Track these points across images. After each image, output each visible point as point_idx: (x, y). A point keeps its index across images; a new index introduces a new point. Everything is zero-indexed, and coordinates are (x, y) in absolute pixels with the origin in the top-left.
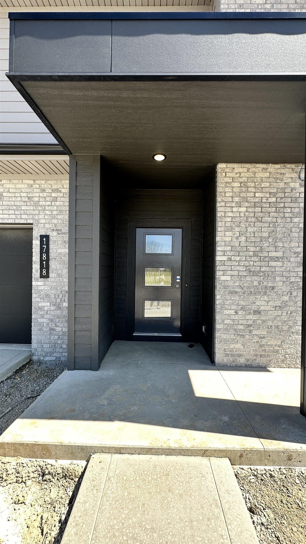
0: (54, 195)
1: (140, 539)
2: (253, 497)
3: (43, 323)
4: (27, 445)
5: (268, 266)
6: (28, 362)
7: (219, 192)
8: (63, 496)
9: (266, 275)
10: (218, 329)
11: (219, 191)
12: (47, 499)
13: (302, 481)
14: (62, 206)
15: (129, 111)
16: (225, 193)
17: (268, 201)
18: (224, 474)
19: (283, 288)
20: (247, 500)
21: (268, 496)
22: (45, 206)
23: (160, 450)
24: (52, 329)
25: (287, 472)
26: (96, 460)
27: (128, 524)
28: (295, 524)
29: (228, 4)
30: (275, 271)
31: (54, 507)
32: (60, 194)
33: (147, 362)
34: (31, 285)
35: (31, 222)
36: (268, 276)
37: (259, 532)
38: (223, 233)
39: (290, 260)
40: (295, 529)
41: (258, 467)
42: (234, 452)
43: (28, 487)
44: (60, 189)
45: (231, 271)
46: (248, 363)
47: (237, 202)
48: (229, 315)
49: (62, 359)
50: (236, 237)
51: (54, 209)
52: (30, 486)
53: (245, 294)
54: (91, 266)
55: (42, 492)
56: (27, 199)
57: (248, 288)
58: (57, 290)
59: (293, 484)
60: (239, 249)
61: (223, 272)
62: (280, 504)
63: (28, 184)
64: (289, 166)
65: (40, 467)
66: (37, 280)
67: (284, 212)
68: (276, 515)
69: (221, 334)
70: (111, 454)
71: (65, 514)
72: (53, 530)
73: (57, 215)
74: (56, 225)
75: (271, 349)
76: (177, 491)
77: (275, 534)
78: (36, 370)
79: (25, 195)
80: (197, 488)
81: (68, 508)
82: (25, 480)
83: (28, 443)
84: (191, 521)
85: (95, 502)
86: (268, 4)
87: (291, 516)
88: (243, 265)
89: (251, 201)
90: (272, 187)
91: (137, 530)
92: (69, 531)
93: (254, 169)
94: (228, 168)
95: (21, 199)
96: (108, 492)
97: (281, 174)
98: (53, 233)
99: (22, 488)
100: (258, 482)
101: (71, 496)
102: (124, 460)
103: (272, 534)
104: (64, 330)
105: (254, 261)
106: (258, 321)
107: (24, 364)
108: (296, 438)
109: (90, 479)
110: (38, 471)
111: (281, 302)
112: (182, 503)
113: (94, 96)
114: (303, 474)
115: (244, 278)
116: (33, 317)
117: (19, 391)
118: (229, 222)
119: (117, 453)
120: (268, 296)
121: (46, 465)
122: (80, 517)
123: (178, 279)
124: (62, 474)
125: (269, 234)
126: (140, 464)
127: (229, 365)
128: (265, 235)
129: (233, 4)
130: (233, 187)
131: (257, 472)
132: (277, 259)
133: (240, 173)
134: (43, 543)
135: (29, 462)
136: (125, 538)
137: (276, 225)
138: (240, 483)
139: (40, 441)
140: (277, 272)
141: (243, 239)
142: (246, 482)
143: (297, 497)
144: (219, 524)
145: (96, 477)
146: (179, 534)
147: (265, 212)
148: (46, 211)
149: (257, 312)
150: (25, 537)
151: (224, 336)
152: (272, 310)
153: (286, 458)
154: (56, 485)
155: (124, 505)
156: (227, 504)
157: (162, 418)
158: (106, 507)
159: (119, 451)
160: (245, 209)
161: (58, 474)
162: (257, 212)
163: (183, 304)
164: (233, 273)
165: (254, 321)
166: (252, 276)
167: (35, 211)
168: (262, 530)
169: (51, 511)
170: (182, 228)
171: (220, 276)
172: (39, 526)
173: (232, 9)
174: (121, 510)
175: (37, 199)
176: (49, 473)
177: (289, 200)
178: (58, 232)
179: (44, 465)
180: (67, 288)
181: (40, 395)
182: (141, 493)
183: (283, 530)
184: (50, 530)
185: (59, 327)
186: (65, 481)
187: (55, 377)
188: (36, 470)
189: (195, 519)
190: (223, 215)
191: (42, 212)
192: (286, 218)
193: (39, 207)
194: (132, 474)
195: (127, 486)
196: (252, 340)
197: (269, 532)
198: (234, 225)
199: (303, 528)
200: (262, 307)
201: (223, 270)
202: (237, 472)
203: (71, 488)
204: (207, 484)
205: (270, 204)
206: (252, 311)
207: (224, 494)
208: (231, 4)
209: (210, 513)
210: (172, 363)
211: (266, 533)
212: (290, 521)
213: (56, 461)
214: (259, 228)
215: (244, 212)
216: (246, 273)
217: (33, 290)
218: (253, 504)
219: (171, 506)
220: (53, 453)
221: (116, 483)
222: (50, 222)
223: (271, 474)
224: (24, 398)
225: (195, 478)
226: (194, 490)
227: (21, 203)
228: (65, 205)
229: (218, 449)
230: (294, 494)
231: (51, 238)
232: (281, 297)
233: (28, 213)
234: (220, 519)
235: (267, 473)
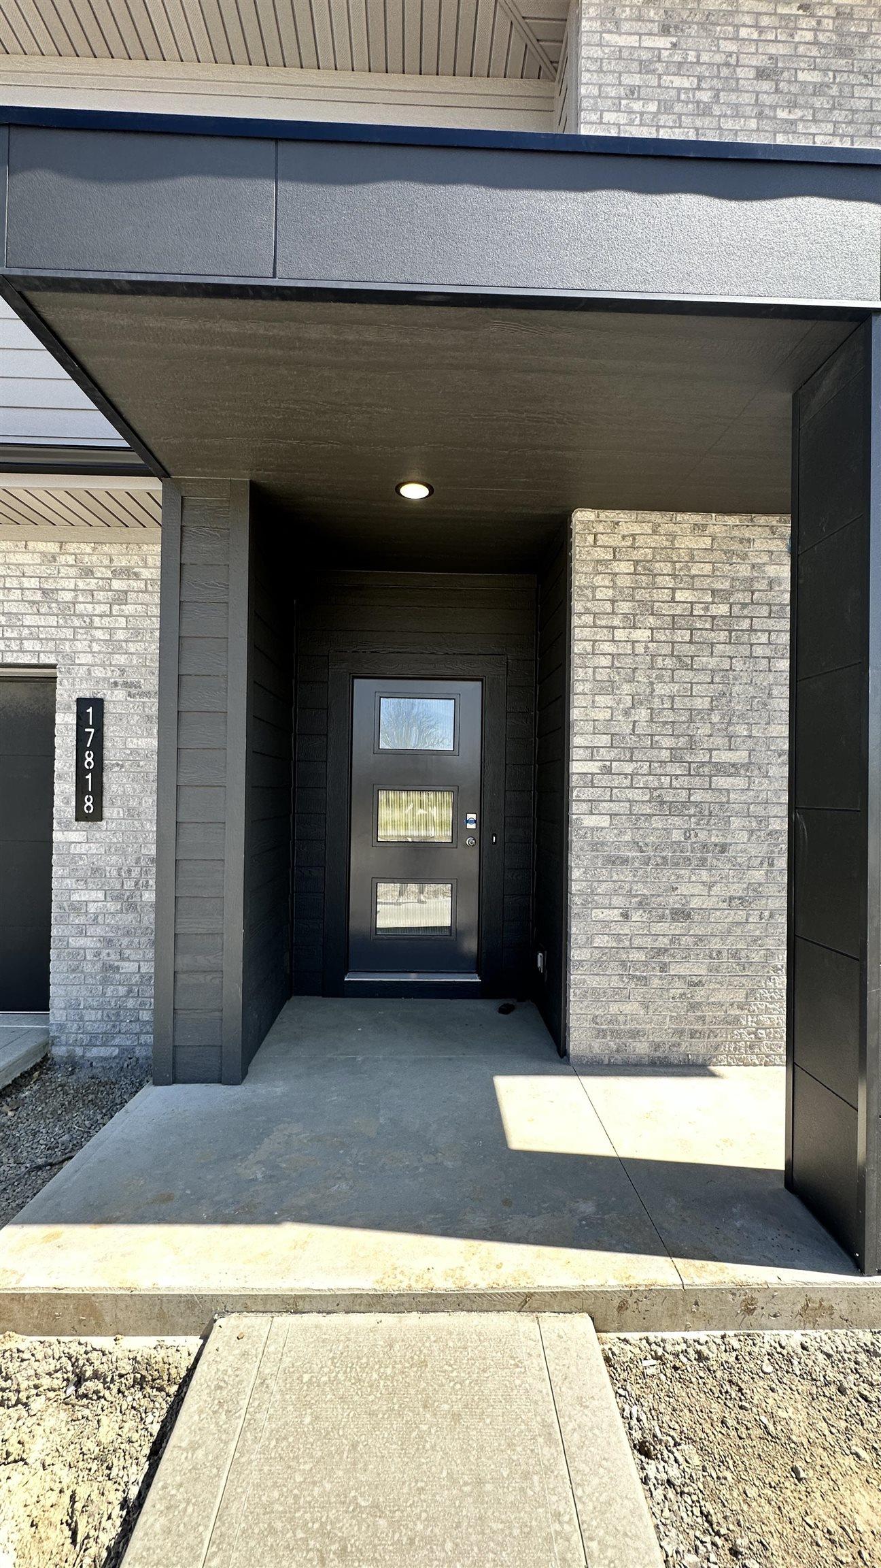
0: (116, 585)
1: (340, 1534)
2: (649, 1414)
3: (84, 949)
4: (34, 1297)
5: (710, 788)
6: (37, 1064)
7: (579, 587)
8: (135, 1437)
9: (705, 814)
10: (578, 961)
11: (577, 584)
12: (90, 1445)
13: (777, 1367)
14: (142, 616)
15: (326, 374)
16: (594, 588)
17: (709, 614)
18: (575, 1355)
19: (750, 850)
20: (634, 1422)
21: (689, 1410)
22: (91, 616)
23: (404, 1299)
24: (108, 968)
25: (742, 1344)
26: (228, 1334)
27: (309, 1499)
28: (755, 1479)
29: (600, 86)
30: (727, 803)
31: (109, 1468)
32: (135, 584)
33: (381, 1057)
34: (50, 842)
35: (52, 661)
36: (710, 815)
37: (658, 1504)
38: (589, 697)
39: (767, 773)
40: (753, 1492)
41: (667, 1335)
42: (603, 1296)
43: (35, 1418)
44: (136, 570)
45: (611, 801)
46: (658, 1054)
47: (625, 614)
48: (606, 923)
49: (139, 1052)
50: (624, 710)
51: (117, 625)
52: (39, 1413)
53: (648, 865)
54: (222, 789)
55: (76, 1427)
56: (38, 596)
57: (656, 849)
58: (124, 854)
59: (754, 1376)
60: (631, 741)
61: (589, 803)
62: (718, 1429)
63: (43, 554)
64: (762, 519)
65: (70, 1359)
66: (67, 827)
67: (752, 642)
68: (708, 1458)
69: (584, 977)
70: (270, 1315)
71: (138, 1483)
72: (104, 1529)
73: (126, 641)
74: (123, 671)
75: (719, 1013)
76: (446, 1407)
77: (700, 1507)
78: (62, 1086)
79: (34, 583)
80: (500, 1397)
81: (146, 1466)
82: (27, 1398)
83: (35, 1292)
84: (480, 1482)
85: (222, 1445)
86: (705, 89)
87: (745, 1459)
88: (642, 786)
89: (664, 611)
90: (717, 576)
91: (334, 1511)
92: (148, 1525)
93: (671, 527)
94: (601, 521)
95: (22, 594)
96: (258, 1416)
97: (741, 541)
98: (116, 692)
99: (18, 1420)
100: (665, 1375)
101: (155, 1434)
102: (306, 1330)
103: (694, 1509)
104: (145, 968)
105: (671, 776)
106: (684, 939)
107: (26, 1070)
108: (766, 1254)
109: (209, 1383)
110: (64, 1370)
111: (745, 886)
112: (456, 1437)
113: (229, 333)
114: (783, 1348)
115: (645, 821)
116: (54, 932)
117: (11, 1149)
118: (605, 668)
119: (287, 1312)
120: (710, 870)
121: (86, 1353)
122: (181, 1485)
123: (471, 822)
124: (132, 1375)
125: (712, 701)
126: (349, 1340)
127: (606, 1062)
128: (702, 703)
129: (614, 85)
130: (616, 574)
131: (664, 1348)
132: (732, 770)
133: (633, 536)
134: (76, 1565)
135: (40, 1348)
136: (300, 1535)
137: (731, 677)
138: (618, 1378)
139: (71, 1286)
140: (734, 805)
141: (643, 715)
142: (632, 1376)
143: (763, 1409)
144: (551, 1486)
145: (226, 1379)
146: (444, 1516)
147: (700, 643)
148: (94, 632)
149: (681, 914)
150: (26, 1552)
151: (593, 982)
152: (720, 909)
153: (741, 1307)
154: (114, 1408)
155: (302, 1450)
156: (575, 1434)
157: (414, 1213)
158: (253, 1457)
159: (294, 1304)
160: (648, 633)
161: (121, 1376)
162: (679, 642)
163: (485, 892)
164: (615, 807)
165: (674, 939)
166: (666, 815)
167: (63, 630)
168: (668, 1497)
169: (99, 1479)
170: (481, 680)
171: (582, 816)
172: (64, 1521)
173: (611, 97)
174: (291, 1464)
175: (68, 596)
176: (96, 1376)
177: (764, 611)
178: (129, 690)
179: (82, 1352)
180: (152, 850)
181: (71, 1158)
182: (349, 1415)
183: (721, 1496)
184: (95, 1530)
185: (130, 961)
186: (139, 1395)
187: (117, 1104)
188: (58, 1367)
189: (489, 1477)
190: (589, 649)
191: (82, 634)
192: (757, 660)
193: (75, 619)
194: (326, 1366)
195: (312, 1398)
196: (668, 990)
197: (685, 1502)
198: (617, 677)
199: (775, 1488)
200: (696, 900)
201: (589, 801)
202: (610, 1349)
203: (157, 1414)
204: (527, 1385)
205: (715, 622)
206: (667, 911)
207: (570, 1408)
208: (609, 85)
209: (530, 1460)
210: (450, 1059)
211: (679, 1507)
212: (741, 1473)
213: (115, 1340)
214: (685, 685)
215: (645, 642)
216: (650, 808)
217: (54, 857)
218: (647, 1431)
219: (428, 1446)
220: (107, 1319)
221: (283, 1393)
222: (108, 663)
223: (699, 1353)
224: (26, 1167)
225: (495, 1369)
226: (491, 1401)
227: (21, 606)
228: (149, 613)
229: (560, 1290)
230: (755, 1402)
231: (108, 707)
232: (744, 873)
233: (41, 636)
234: (556, 1473)
235: (690, 1350)
